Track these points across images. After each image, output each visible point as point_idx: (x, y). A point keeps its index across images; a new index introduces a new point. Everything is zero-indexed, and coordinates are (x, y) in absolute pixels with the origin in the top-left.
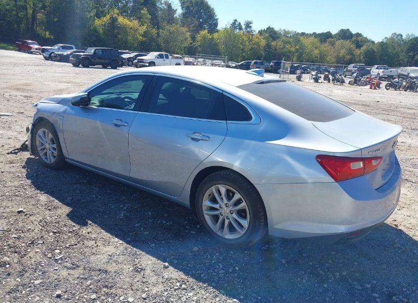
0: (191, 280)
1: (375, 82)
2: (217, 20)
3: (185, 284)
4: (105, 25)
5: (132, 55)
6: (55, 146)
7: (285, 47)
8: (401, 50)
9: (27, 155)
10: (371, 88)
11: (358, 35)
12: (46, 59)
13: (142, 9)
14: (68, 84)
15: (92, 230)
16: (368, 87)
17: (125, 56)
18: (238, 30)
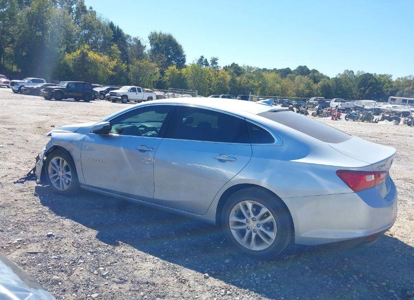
0: (233, 287)
1: (336, 113)
2: (185, 56)
3: (229, 290)
4: (75, 60)
5: (104, 89)
6: (69, 173)
7: (248, 82)
8: (354, 85)
9: (33, 184)
10: (332, 119)
11: (315, 71)
12: (15, 92)
13: (112, 45)
14: (47, 116)
15: (125, 250)
16: (330, 118)
17: (98, 90)
18: (204, 66)
